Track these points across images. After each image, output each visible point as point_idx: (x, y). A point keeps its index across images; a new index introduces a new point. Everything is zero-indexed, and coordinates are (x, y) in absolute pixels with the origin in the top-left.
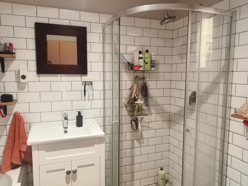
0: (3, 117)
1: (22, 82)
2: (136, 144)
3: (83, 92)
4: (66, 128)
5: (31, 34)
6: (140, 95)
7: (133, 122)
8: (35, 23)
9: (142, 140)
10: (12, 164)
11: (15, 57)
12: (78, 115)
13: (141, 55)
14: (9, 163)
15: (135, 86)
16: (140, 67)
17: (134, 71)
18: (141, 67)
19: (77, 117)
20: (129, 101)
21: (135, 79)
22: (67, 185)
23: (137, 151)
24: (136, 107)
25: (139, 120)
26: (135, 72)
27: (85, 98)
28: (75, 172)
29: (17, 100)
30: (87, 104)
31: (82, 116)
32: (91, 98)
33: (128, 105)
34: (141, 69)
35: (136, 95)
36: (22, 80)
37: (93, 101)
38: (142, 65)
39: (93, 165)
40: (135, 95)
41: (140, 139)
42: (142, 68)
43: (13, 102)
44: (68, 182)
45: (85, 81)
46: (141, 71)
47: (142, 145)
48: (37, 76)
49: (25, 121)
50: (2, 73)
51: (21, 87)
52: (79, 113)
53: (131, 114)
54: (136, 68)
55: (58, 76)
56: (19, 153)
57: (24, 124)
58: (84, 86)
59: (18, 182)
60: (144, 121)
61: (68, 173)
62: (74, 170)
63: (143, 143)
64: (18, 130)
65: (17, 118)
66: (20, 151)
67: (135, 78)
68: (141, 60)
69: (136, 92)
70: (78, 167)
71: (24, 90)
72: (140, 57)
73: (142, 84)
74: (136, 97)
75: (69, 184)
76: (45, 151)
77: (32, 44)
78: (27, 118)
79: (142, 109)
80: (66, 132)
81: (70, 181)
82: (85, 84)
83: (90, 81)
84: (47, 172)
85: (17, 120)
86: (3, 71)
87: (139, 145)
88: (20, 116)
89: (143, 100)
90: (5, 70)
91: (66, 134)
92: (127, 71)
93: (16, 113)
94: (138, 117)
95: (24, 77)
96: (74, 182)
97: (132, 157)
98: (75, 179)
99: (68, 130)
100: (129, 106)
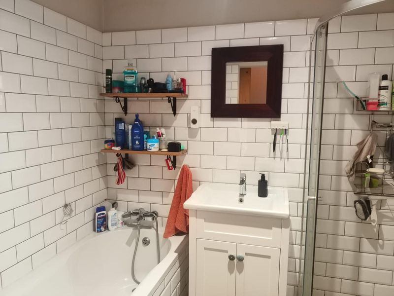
0: (170, 169)
1: (192, 128)
2: (366, 245)
3: (272, 145)
4: (242, 195)
5: (206, 64)
6: (381, 157)
7: (358, 206)
8: (212, 49)
9: (380, 242)
10: (176, 229)
11: (187, 96)
12: (260, 179)
13: (384, 83)
14: (173, 227)
15: (370, 140)
16: (379, 104)
17: (370, 113)
18: (383, 105)
19: (259, 181)
20: (353, 167)
21: (372, 127)
22: (229, 274)
23: (367, 259)
24: (367, 178)
25: (374, 202)
26: (373, 114)
27: (275, 155)
28: (241, 259)
29: (186, 151)
30: (278, 164)
31: (267, 182)
32: (285, 155)
33: (352, 173)
34: (382, 108)
35: (368, 157)
36: (192, 126)
37: (288, 161)
38: (386, 101)
39: (269, 257)
40: (366, 156)
41: (377, 238)
42: (385, 106)
43: (181, 152)
44: (231, 271)
45: (275, 128)
46: (387, 113)
47: (380, 251)
48: (211, 121)
49: (193, 178)
50: (173, 115)
51: (192, 134)
52: (263, 176)
53: (358, 190)
54: (371, 107)
55: (237, 121)
56: (184, 217)
57: (191, 181)
58: (274, 136)
59: (176, 252)
60: (386, 207)
61: (232, 258)
62: (240, 257)
63: (382, 247)
64: (185, 188)
65: (185, 172)
66: (185, 214)
67: (372, 125)
68: (383, 92)
69: (370, 150)
70: (247, 254)
71: (195, 137)
72: (382, 85)
73: (388, 137)
74: (370, 161)
75: (232, 275)
76: (203, 220)
77: (207, 78)
78: (196, 174)
79: (383, 184)
80: (241, 201)
81: (234, 270)
82: (276, 133)
83: (284, 128)
84: (205, 249)
85: (185, 175)
86: (175, 113)
87: (372, 250)
88: (188, 170)
89: (388, 168)
90: (177, 112)
91: (241, 204)
92: (355, 112)
93: (184, 166)
94: (371, 197)
95: (194, 122)
96: (240, 274)
97: (357, 267)
98: (240, 270)
99: (245, 198)
100: (354, 175)
